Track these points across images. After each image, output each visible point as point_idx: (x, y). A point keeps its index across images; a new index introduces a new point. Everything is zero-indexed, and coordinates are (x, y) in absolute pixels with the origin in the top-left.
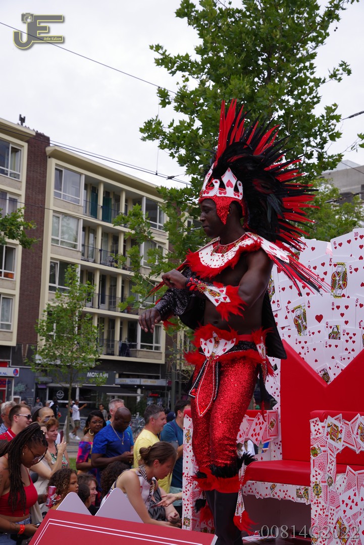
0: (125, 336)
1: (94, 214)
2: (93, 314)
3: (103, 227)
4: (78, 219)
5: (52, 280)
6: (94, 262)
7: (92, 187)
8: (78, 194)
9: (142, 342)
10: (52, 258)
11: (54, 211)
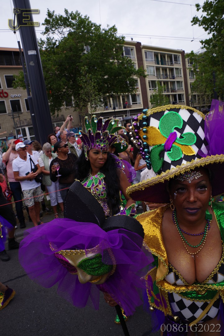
0: (173, 100)
1: (158, 64)
2: (163, 95)
3: (162, 67)
4: (154, 66)
5: (150, 87)
6: (161, 79)
7: (156, 55)
8: (152, 59)
9: (179, 100)
10: (148, 80)
11: (147, 66)
